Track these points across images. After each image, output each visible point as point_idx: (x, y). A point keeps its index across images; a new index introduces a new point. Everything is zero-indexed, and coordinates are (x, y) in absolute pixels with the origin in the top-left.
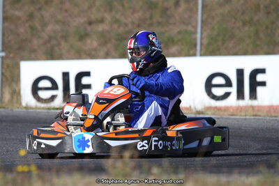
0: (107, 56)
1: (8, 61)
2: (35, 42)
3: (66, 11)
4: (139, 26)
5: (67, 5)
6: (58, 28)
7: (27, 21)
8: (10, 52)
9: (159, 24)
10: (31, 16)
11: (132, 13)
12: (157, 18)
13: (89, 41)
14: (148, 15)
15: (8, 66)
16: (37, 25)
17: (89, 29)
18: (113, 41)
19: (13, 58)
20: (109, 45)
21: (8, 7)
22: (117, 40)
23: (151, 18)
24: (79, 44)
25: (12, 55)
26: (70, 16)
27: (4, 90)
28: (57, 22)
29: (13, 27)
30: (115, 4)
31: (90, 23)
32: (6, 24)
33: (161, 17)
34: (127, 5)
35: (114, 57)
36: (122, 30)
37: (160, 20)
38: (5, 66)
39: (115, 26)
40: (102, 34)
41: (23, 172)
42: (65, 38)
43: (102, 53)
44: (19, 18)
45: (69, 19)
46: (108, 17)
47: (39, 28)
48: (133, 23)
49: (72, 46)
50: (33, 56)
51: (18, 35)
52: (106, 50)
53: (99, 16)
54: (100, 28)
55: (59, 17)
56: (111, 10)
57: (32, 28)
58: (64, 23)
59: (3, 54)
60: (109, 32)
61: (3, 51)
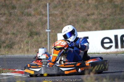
0: (96, 29)
1: (52, 34)
4: (110, 16)
5: (78, 8)
6: (74, 18)
7: (60, 16)
9: (119, 14)
10: (62, 14)
12: (118, 11)
13: (88, 23)
14: (114, 10)
15: (52, 36)
17: (88, 17)
18: (99, 22)
19: (54, 32)
20: (97, 25)
21: (51, 10)
22: (100, 22)
24: (84, 25)
25: (53, 31)
27: (50, 47)
28: (74, 15)
29: (54, 18)
30: (99, 6)
31: (88, 15)
32: (51, 17)
33: (120, 11)
34: (104, 7)
36: (102, 18)
38: (51, 36)
39: (99, 16)
40: (94, 19)
43: (94, 28)
44: (57, 15)
45: (78, 13)
46: (96, 12)
47: (66, 18)
49: (80, 26)
51: (56, 22)
52: (95, 27)
53: (92, 12)
54: (93, 17)
55: (74, 13)
56: (97, 9)
57: (62, 18)
58: (77, 16)
59: (49, 31)
60: (96, 19)
61: (49, 29)
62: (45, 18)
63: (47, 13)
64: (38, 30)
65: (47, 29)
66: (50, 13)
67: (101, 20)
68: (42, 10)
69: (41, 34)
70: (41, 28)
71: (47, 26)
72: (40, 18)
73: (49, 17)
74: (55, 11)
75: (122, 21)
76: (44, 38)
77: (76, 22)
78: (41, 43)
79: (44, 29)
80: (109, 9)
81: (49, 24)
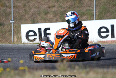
0: (57, 21)
1: (16, 25)
2: (27, 16)
3: (39, 3)
6: (36, 10)
7: (23, 8)
8: (16, 21)
9: (78, 7)
10: (25, 5)
11: (67, 3)
12: (77, 4)
13: (49, 15)
14: (73, 3)
15: (16, 27)
16: (27, 9)
17: (49, 10)
18: (59, 14)
20: (58, 17)
21: (15, 2)
22: (61, 14)
23: (74, 4)
24: (45, 16)
25: (17, 22)
26: (41, 5)
27: (14, 37)
28: (36, 7)
29: (17, 10)
31: (49, 8)
32: (15, 9)
35: (60, 22)
36: (62, 10)
37: (78, 5)
38: (15, 27)
39: (60, 8)
40: (54, 12)
41: (22, 70)
42: (39, 14)
43: (54, 20)
44: (20, 6)
45: (40, 6)
46: (56, 5)
47: (28, 10)
48: (67, 7)
49: (42, 17)
50: (26, 22)
51: (20, 13)
53: (53, 4)
54: (54, 9)
55: (36, 5)
56: (58, 2)
57: (25, 10)
58: (38, 8)
59: (13, 22)
60: (57, 11)
61: (13, 20)
62: (8, 10)
63: (11, 5)
64: (2, 21)
65: (11, 20)
66: (14, 5)
67: (61, 12)
68: (7, 2)
69: (5, 25)
70: (5, 19)
71: (11, 17)
72: (4, 10)
73: (13, 8)
74: (19, 3)
75: (81, 13)
76: (8, 29)
77: (38, 14)
78: (5, 34)
79: (8, 20)
80: (69, 2)
81: (13, 16)
